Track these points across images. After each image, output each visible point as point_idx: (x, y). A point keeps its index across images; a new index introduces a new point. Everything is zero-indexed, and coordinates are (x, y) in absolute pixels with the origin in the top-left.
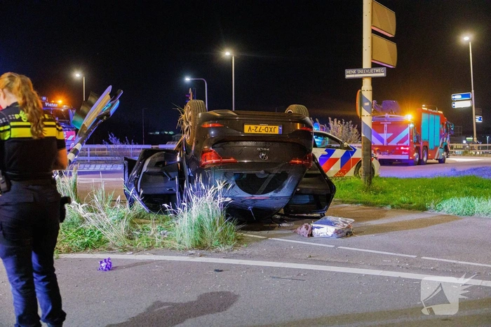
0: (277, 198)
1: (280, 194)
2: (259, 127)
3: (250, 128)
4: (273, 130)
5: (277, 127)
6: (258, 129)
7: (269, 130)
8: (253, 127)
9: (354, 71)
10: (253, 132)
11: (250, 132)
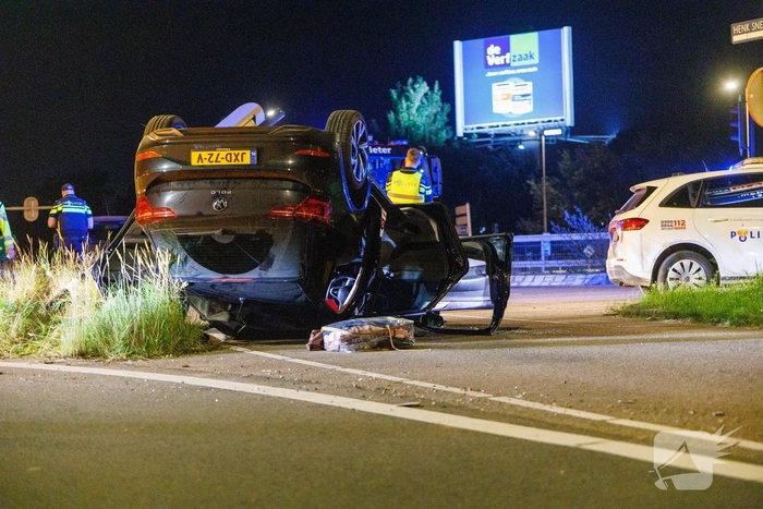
0: (268, 282)
1: (273, 273)
2: (215, 153)
3: (200, 157)
4: (240, 158)
5: (248, 152)
6: (214, 158)
7: (234, 158)
8: (205, 154)
9: (746, 26)
10: (206, 163)
11: (200, 163)
